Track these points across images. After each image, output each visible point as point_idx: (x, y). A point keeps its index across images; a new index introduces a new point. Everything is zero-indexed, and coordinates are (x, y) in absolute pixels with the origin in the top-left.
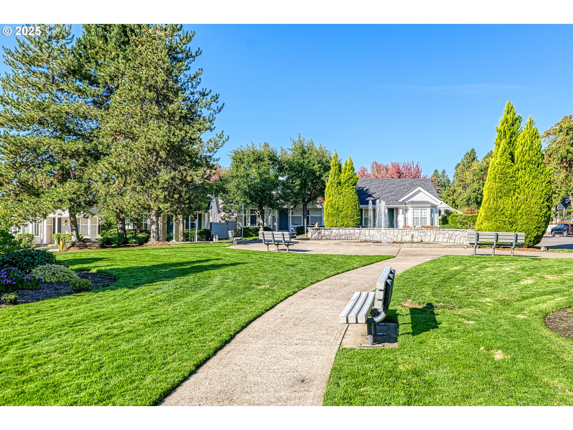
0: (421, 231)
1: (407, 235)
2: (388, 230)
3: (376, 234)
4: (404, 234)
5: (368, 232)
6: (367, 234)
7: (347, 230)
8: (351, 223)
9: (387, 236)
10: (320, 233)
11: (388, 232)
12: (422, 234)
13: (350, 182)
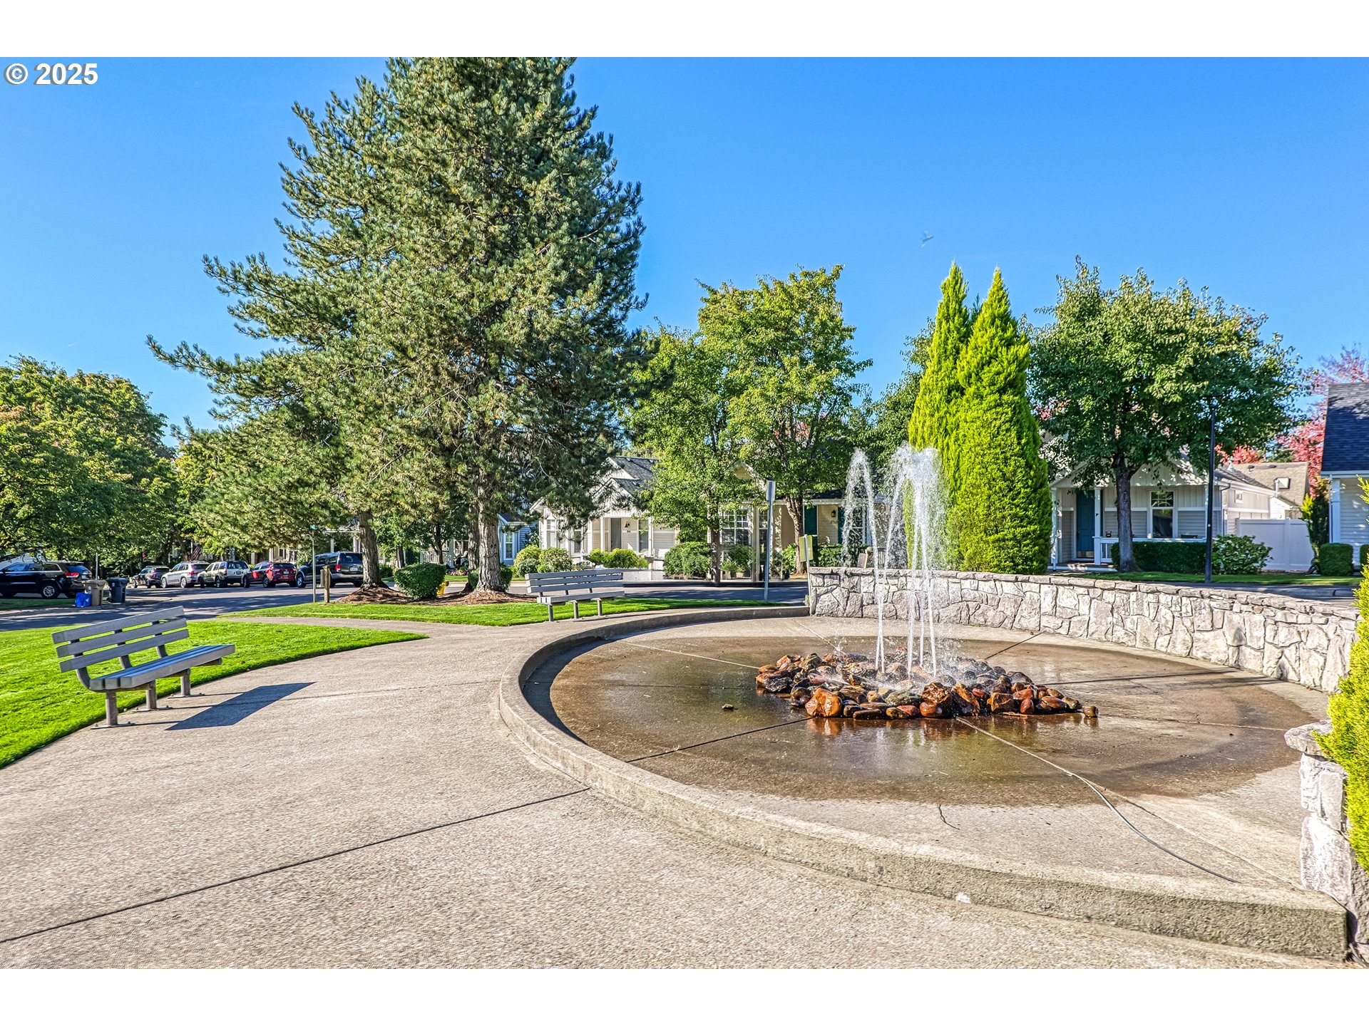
0: (1280, 616)
1: (1213, 628)
2: (1133, 596)
3: (1084, 609)
4: (1203, 620)
5: (1049, 598)
6: (1047, 606)
7: (966, 584)
8: (990, 554)
9: (1128, 625)
10: (853, 589)
11: (1134, 606)
12: (1283, 631)
13: (986, 377)
